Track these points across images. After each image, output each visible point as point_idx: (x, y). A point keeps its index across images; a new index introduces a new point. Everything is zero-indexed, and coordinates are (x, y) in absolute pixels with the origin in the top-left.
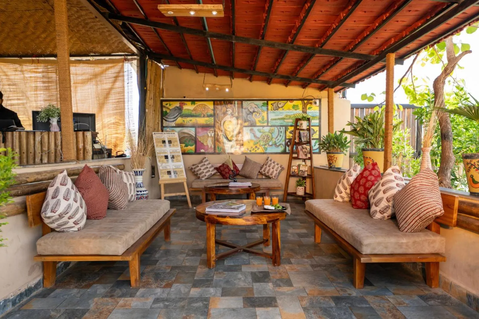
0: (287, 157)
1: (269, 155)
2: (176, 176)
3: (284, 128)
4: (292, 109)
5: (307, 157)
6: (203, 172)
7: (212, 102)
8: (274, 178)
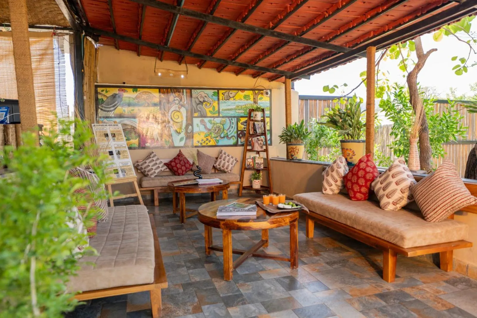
0: (240, 150)
1: (222, 148)
2: (124, 175)
3: (236, 119)
4: (243, 99)
5: (263, 150)
6: (152, 169)
7: (158, 90)
8: (229, 172)
